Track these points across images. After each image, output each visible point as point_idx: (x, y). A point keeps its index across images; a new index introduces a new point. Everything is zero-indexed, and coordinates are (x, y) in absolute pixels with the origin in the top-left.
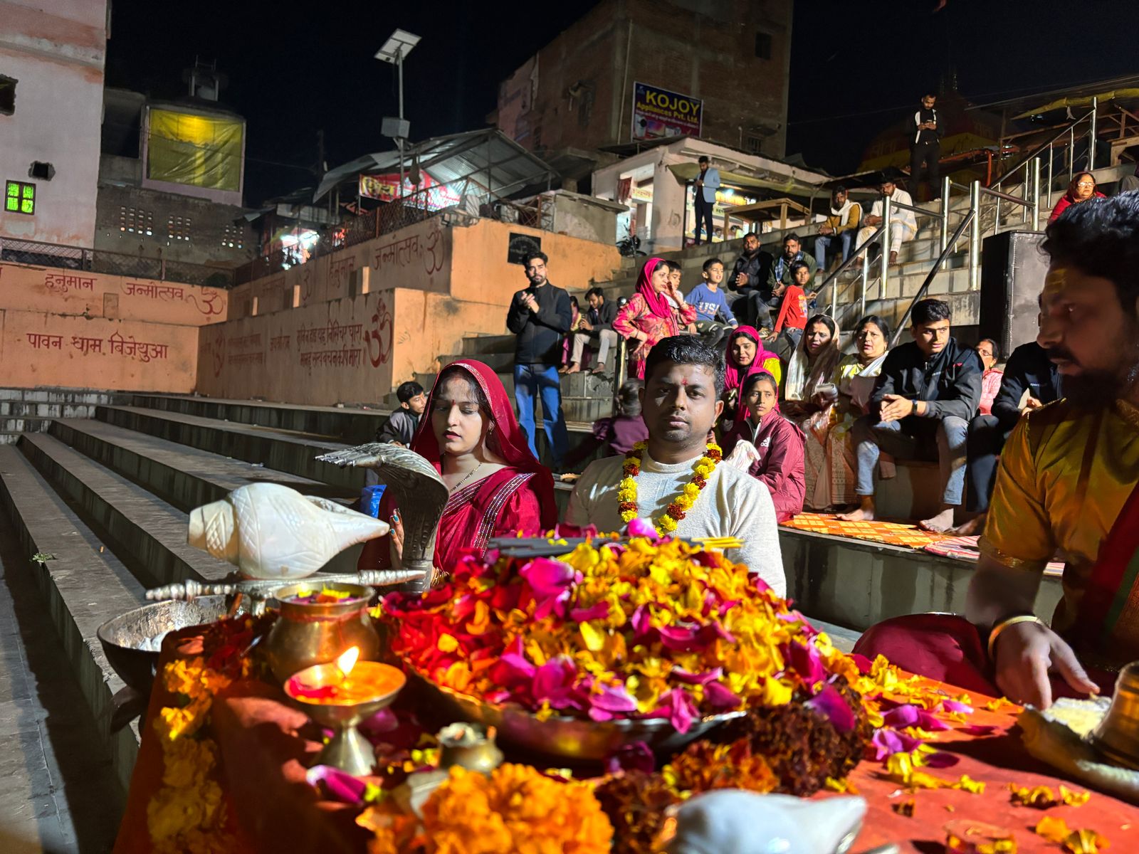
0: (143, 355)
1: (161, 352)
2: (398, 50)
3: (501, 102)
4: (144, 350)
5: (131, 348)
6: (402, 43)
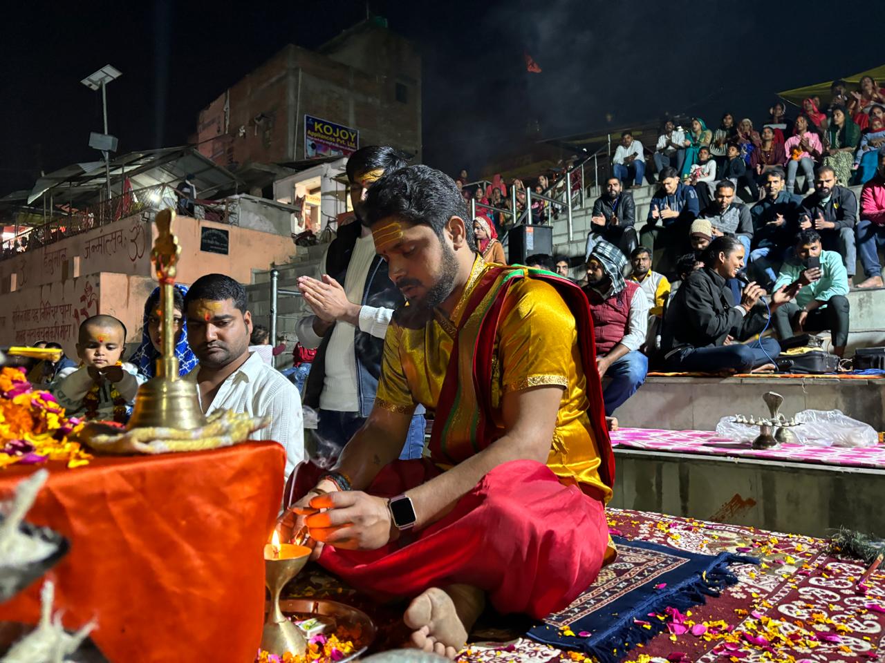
2: (102, 80)
3: (200, 127)
6: (107, 75)
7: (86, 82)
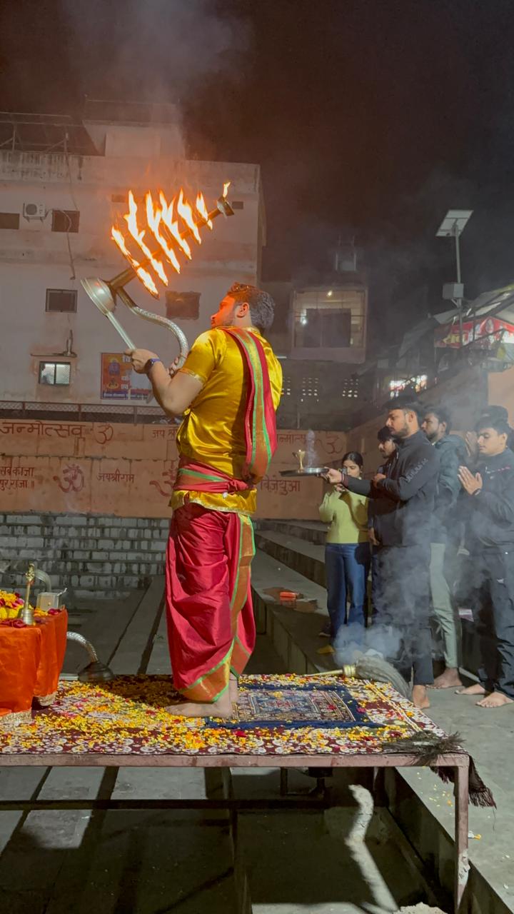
0: (283, 489)
1: (295, 487)
4: (283, 486)
5: (274, 485)
6: (457, 219)
7: (440, 234)
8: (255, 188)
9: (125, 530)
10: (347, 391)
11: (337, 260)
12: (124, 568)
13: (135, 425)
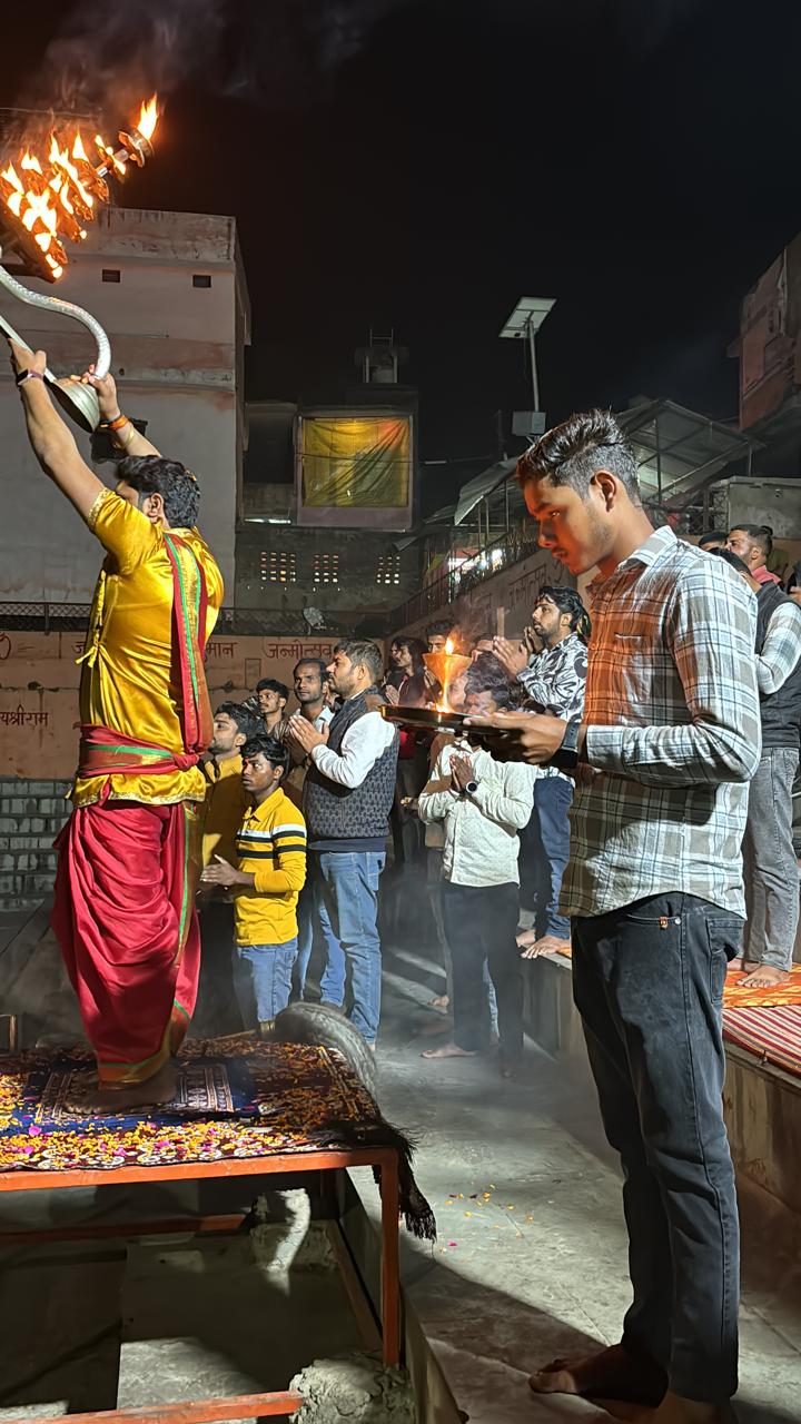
2: (528, 320)
3: (744, 327)
6: (532, 312)
7: (506, 334)
8: (228, 255)
9: (35, 801)
10: (383, 574)
11: (367, 366)
12: (34, 862)
13: (47, 634)
